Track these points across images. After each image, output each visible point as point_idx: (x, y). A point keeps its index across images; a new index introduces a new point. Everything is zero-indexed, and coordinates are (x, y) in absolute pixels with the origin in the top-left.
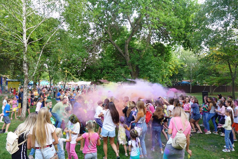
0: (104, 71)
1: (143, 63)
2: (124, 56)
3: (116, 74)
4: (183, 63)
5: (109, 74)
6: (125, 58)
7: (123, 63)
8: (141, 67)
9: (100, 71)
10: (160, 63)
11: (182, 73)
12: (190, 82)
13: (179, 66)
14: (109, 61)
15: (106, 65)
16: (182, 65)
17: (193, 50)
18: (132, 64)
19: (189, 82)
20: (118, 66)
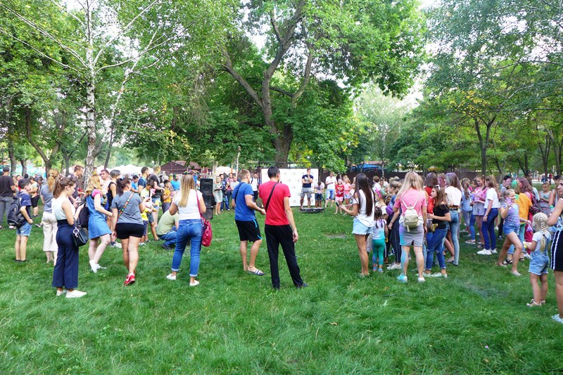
0: (217, 138)
1: (301, 120)
2: (261, 105)
3: (244, 144)
4: (368, 123)
5: (228, 144)
6: (261, 109)
7: (257, 119)
8: (298, 128)
9: (210, 136)
10: (337, 120)
11: (365, 145)
12: (381, 165)
13: (362, 130)
14: (226, 114)
15: (221, 123)
16: (366, 128)
17: (398, 96)
18: (278, 122)
19: (378, 164)
20: (244, 127)
